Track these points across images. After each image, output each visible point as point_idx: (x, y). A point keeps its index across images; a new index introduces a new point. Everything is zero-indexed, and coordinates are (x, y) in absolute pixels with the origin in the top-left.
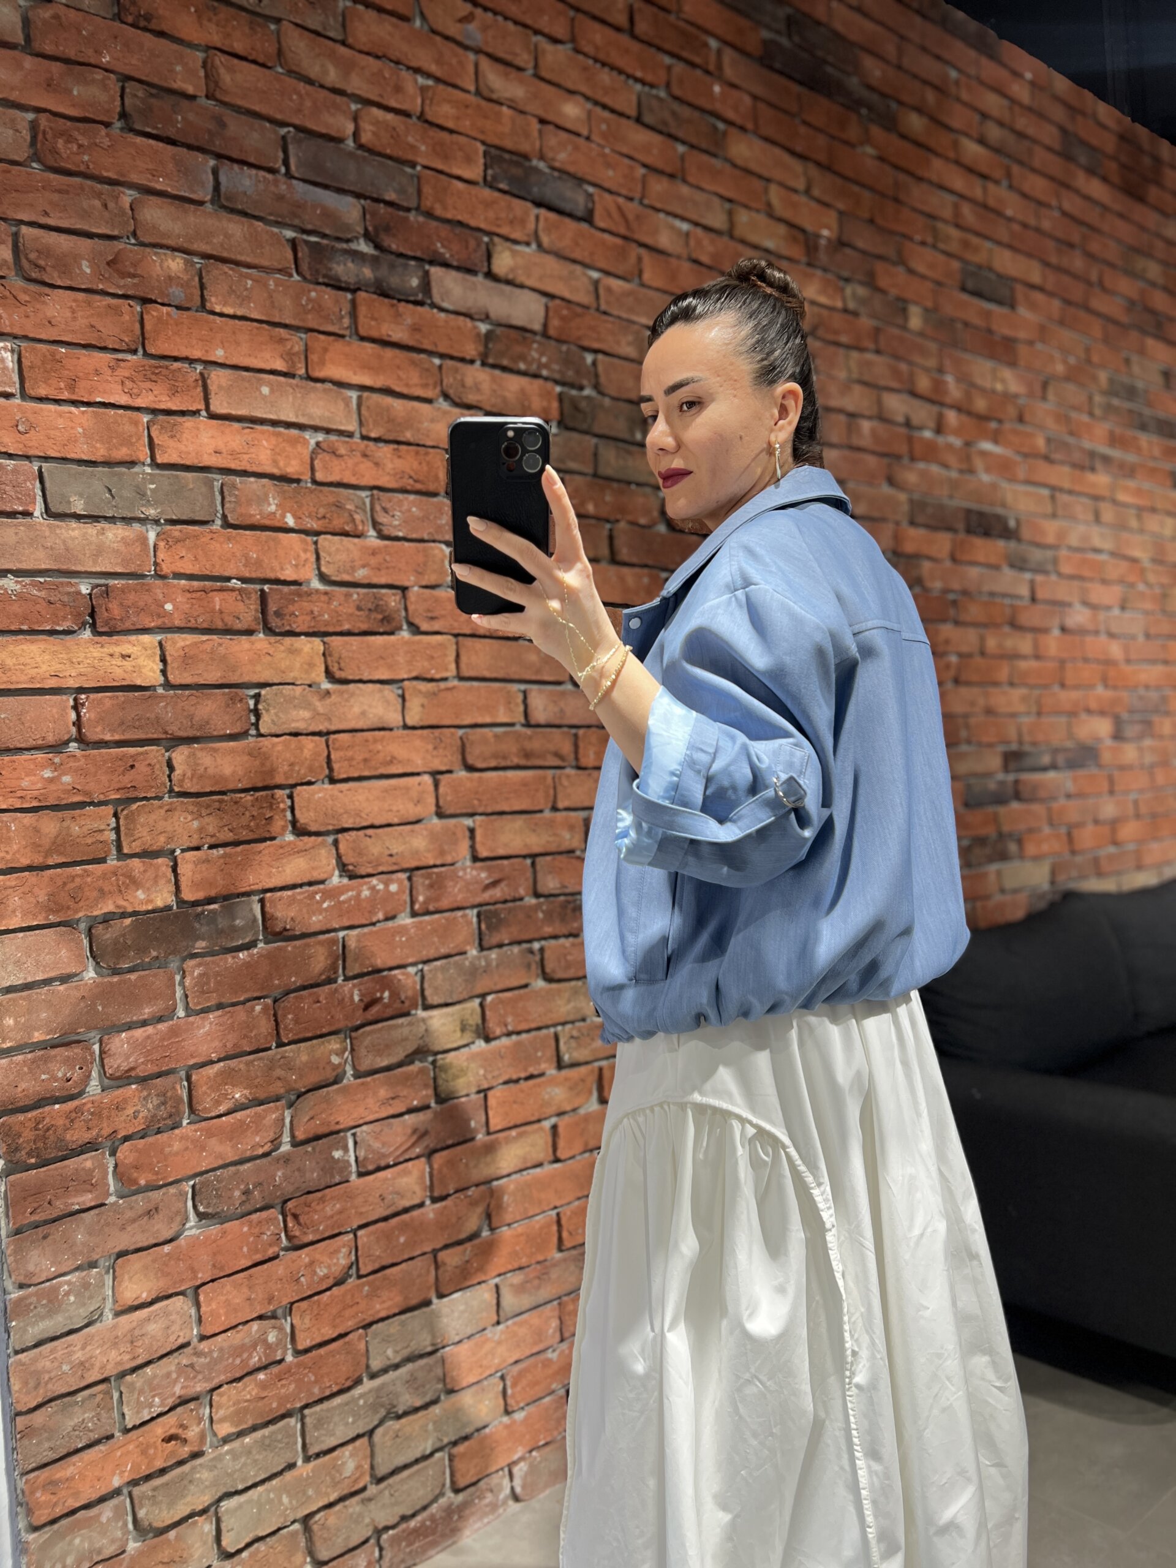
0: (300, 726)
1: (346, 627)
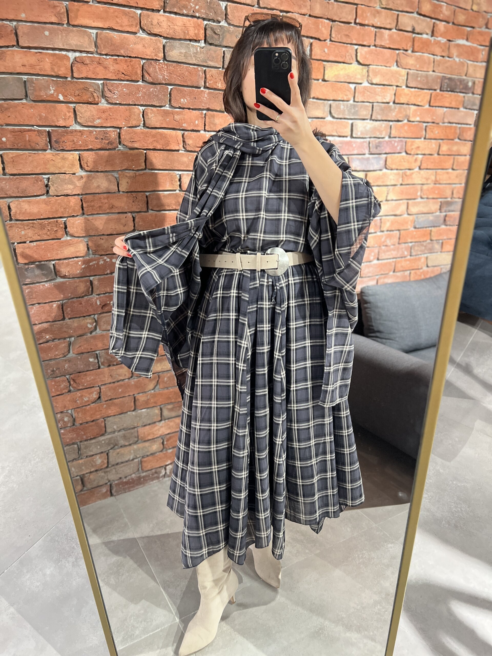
0: (69, 192)
1: (90, 147)
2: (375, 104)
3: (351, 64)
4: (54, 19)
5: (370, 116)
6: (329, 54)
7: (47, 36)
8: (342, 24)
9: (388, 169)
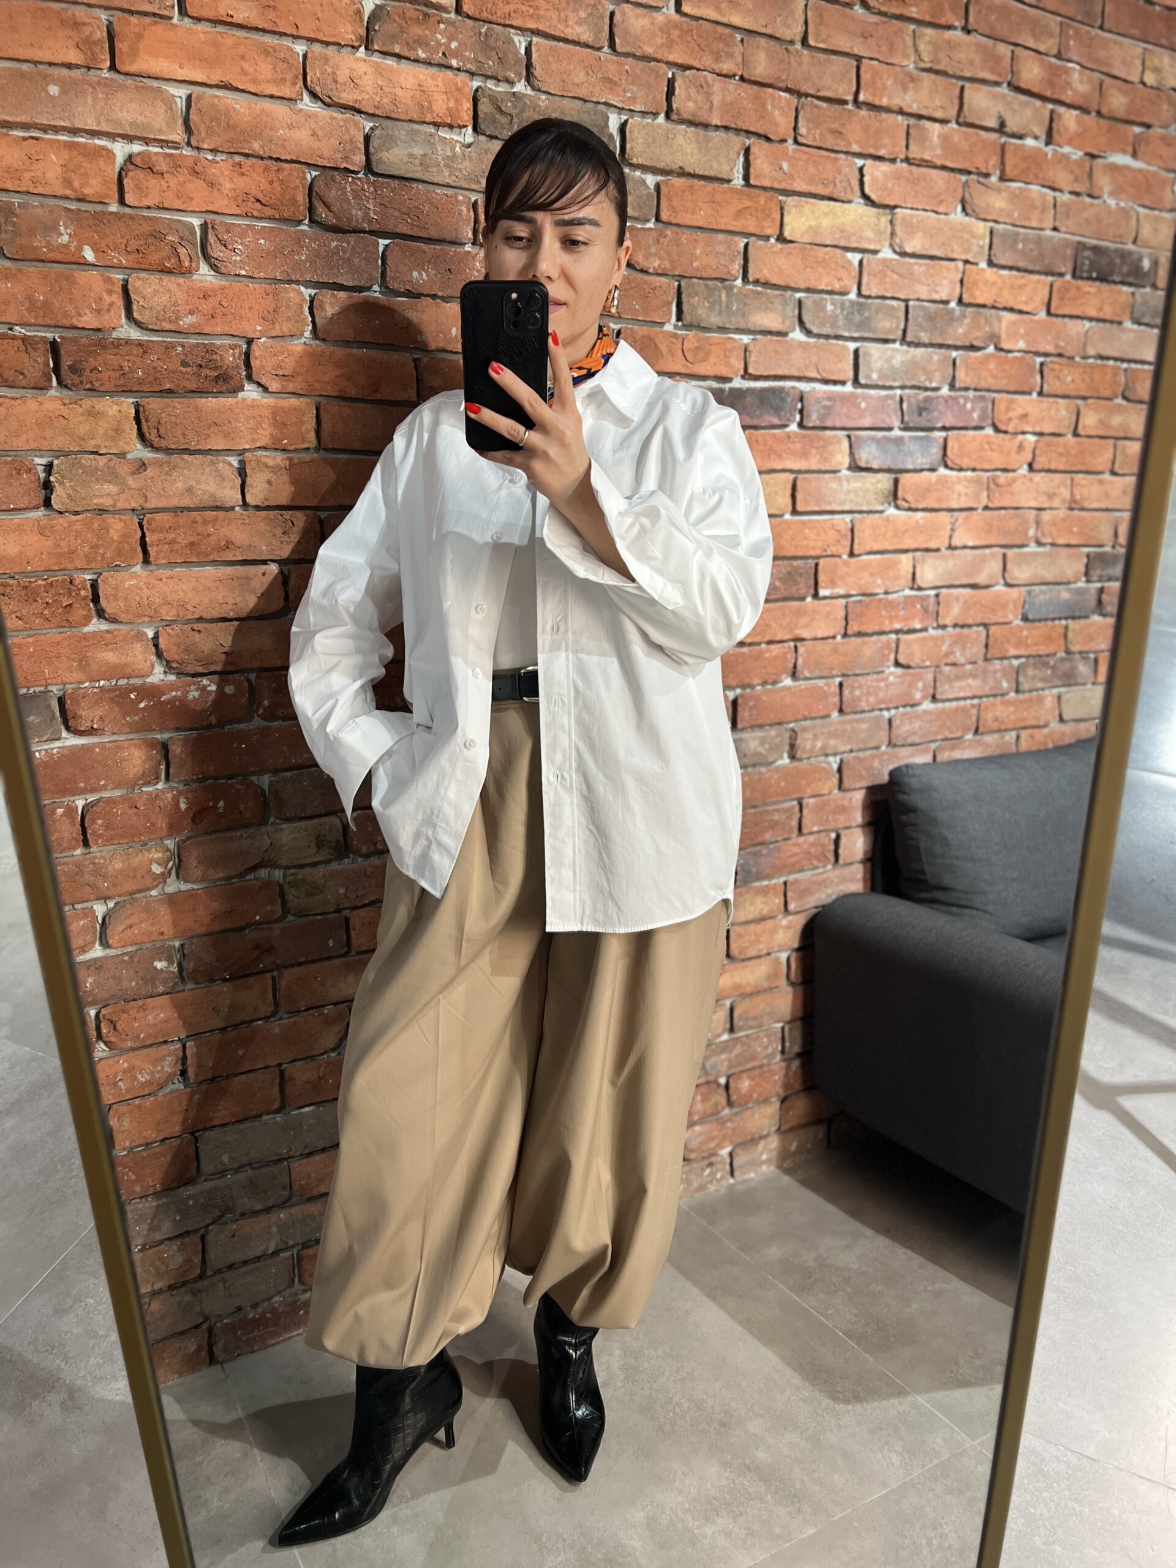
0: (107, 503)
1: (168, 386)
2: (911, 303)
3: (849, 202)
4: (74, 56)
5: (900, 333)
6: (792, 177)
7: (54, 97)
8: (825, 105)
9: (952, 469)
